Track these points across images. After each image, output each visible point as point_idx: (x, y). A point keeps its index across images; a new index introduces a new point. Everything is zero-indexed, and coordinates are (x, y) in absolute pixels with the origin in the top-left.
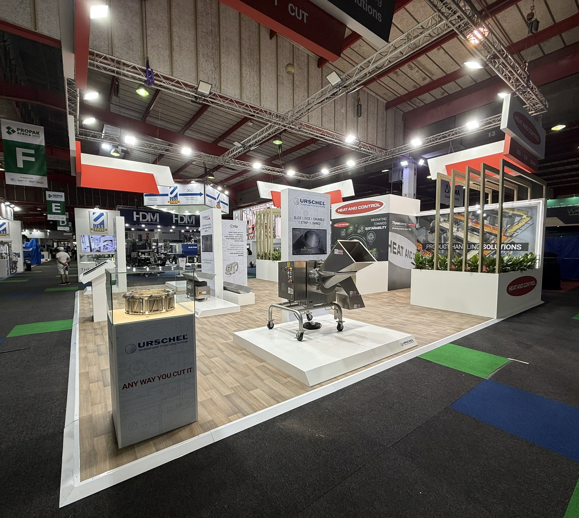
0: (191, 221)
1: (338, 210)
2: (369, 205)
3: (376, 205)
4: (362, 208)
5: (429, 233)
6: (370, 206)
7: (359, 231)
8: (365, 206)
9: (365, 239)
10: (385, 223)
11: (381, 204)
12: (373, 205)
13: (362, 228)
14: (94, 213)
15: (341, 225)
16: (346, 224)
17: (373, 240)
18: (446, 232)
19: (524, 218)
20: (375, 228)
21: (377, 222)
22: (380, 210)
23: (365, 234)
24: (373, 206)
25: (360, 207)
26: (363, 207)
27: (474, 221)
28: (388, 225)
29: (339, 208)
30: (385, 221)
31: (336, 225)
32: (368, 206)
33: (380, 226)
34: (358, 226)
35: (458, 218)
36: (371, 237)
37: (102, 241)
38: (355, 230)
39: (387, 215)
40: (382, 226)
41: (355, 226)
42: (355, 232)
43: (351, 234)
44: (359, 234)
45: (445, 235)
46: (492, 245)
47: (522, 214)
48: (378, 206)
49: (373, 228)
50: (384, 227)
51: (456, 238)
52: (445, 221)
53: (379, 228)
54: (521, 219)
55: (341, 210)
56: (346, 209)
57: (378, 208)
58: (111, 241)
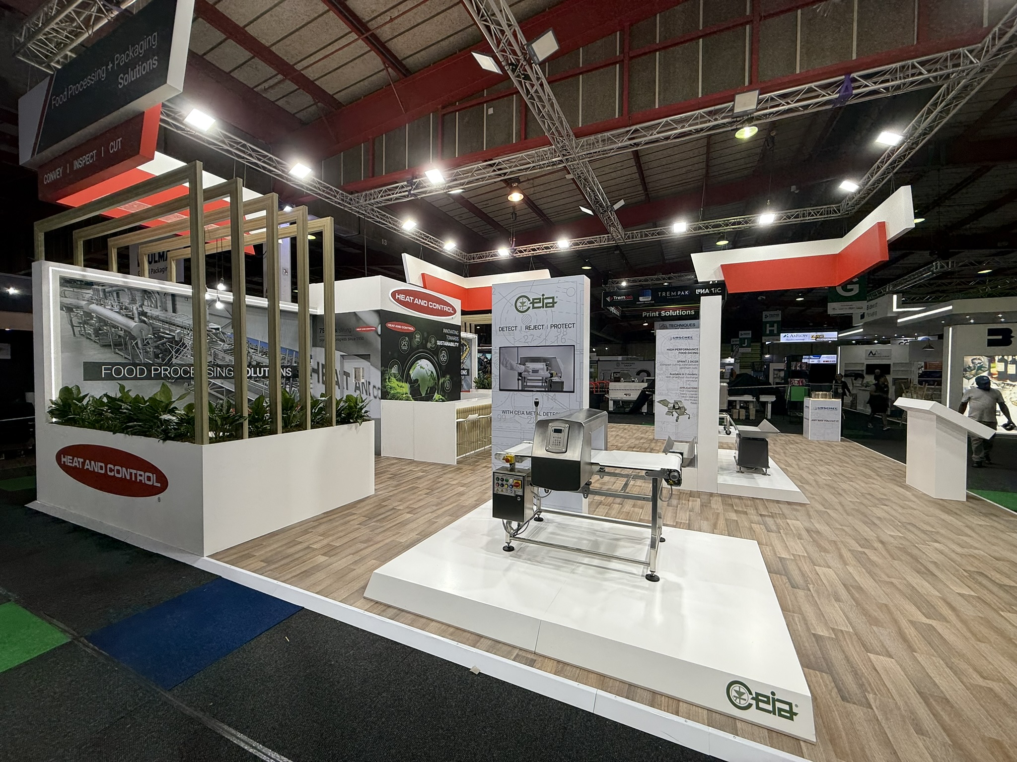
1: (397, 296)
2: (442, 307)
7: (428, 345)
15: (399, 327)
16: (410, 328)
17: (446, 362)
20: (447, 344)
23: (436, 351)
24: (446, 310)
25: (430, 305)
31: (390, 325)
34: (428, 336)
38: (424, 341)
41: (423, 335)
42: (423, 345)
43: (418, 347)
44: (429, 350)
47: (466, 344)
53: (452, 344)
55: (401, 297)
56: (412, 298)
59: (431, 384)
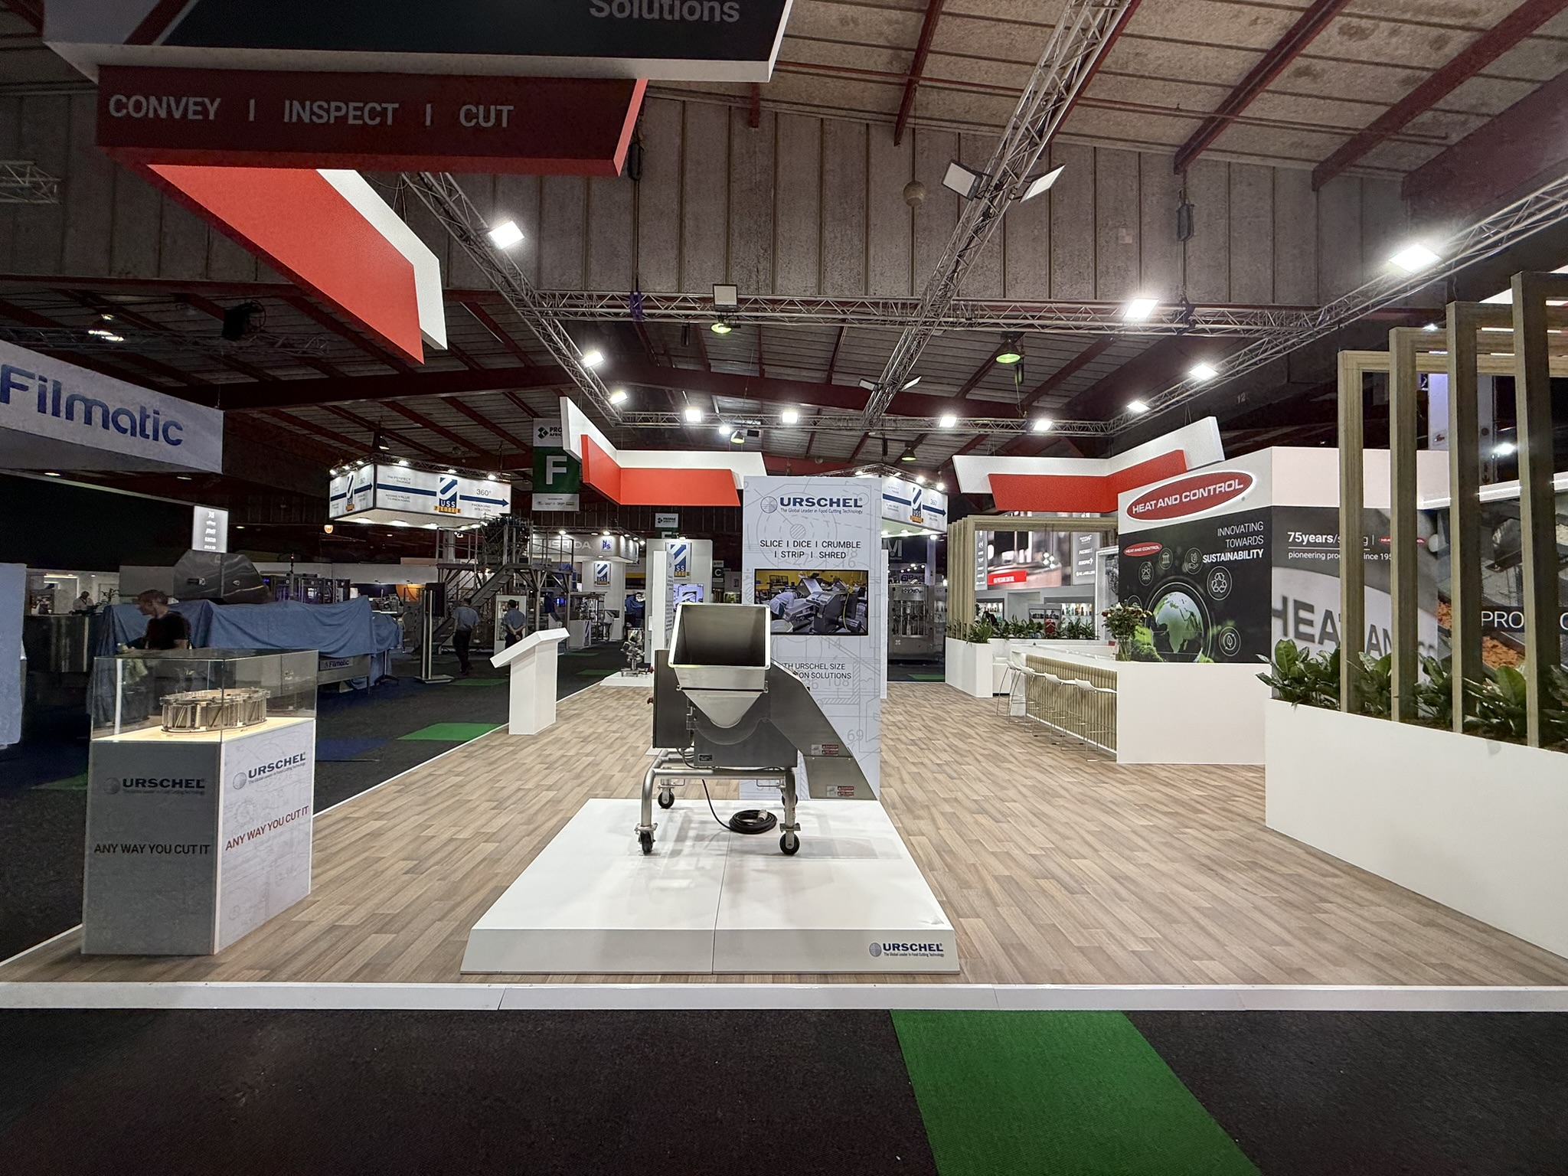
0: (895, 550)
1: (1134, 510)
2: (1212, 488)
3: (1230, 486)
4: (1192, 498)
5: (1491, 567)
6: (1215, 489)
7: (1186, 567)
8: (1201, 490)
9: (1202, 591)
10: (1260, 539)
11: (1245, 481)
12: (1222, 487)
13: (1194, 557)
14: (672, 546)
15: (1139, 550)
16: (1154, 548)
17: (1224, 594)
20: (1229, 556)
21: (1237, 536)
22: (1243, 499)
23: (1203, 574)
24: (1222, 489)
25: (1186, 497)
26: (1195, 495)
28: (1267, 546)
29: (1136, 503)
30: (1257, 533)
31: (1128, 551)
32: (1209, 491)
33: (1244, 548)
34: (1183, 554)
36: (1219, 583)
37: (681, 594)
38: (1177, 563)
39: (1266, 515)
40: (1248, 548)
41: (1174, 552)
42: (1175, 569)
43: (1165, 576)
44: (1187, 574)
48: (1237, 487)
49: (1223, 558)
50: (1255, 551)
53: (1243, 555)
55: (1140, 509)
56: (1153, 503)
57: (1237, 492)
58: (695, 593)
59: (1191, 634)
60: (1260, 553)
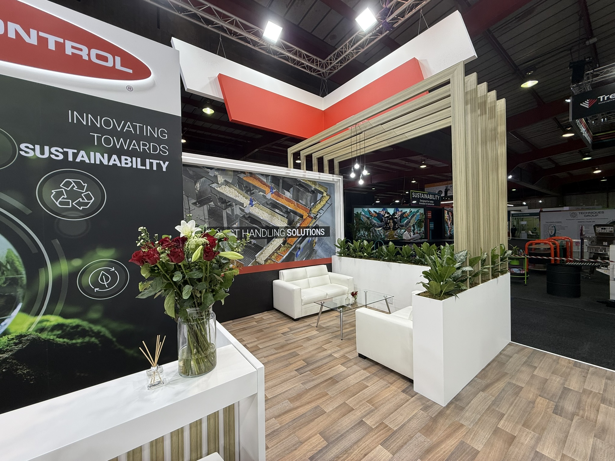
17: (86, 213)
18: (231, 205)
19: (325, 196)
27: (274, 191)
30: (159, 141)
33: (132, 154)
35: (250, 182)
40: (144, 156)
45: (229, 211)
46: (298, 230)
47: (322, 191)
50: (155, 162)
51: (249, 217)
52: (226, 183)
53: (126, 162)
54: (323, 196)
60: (164, 167)
